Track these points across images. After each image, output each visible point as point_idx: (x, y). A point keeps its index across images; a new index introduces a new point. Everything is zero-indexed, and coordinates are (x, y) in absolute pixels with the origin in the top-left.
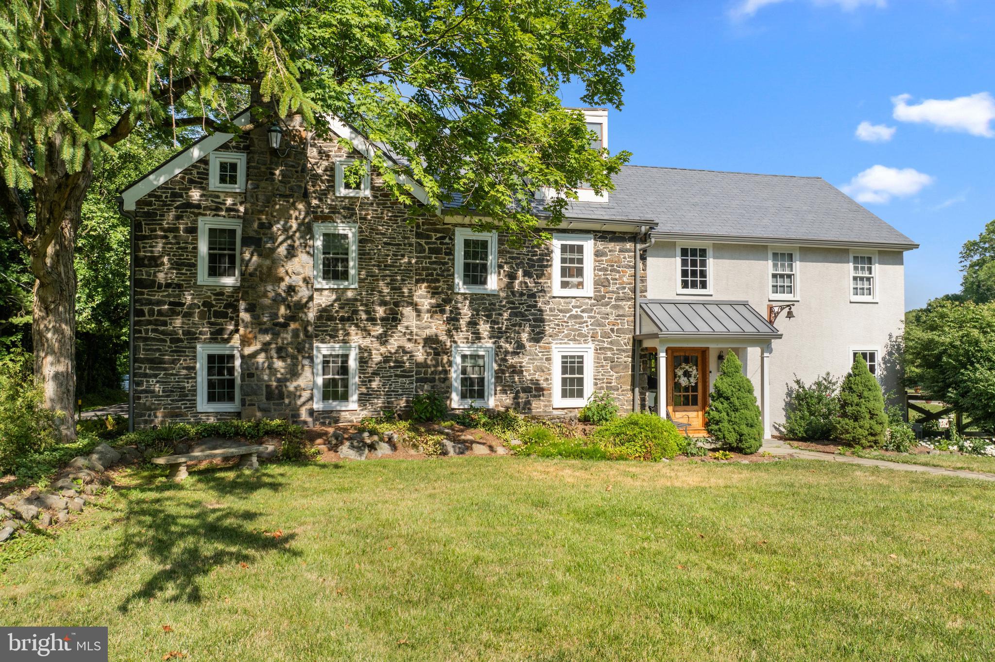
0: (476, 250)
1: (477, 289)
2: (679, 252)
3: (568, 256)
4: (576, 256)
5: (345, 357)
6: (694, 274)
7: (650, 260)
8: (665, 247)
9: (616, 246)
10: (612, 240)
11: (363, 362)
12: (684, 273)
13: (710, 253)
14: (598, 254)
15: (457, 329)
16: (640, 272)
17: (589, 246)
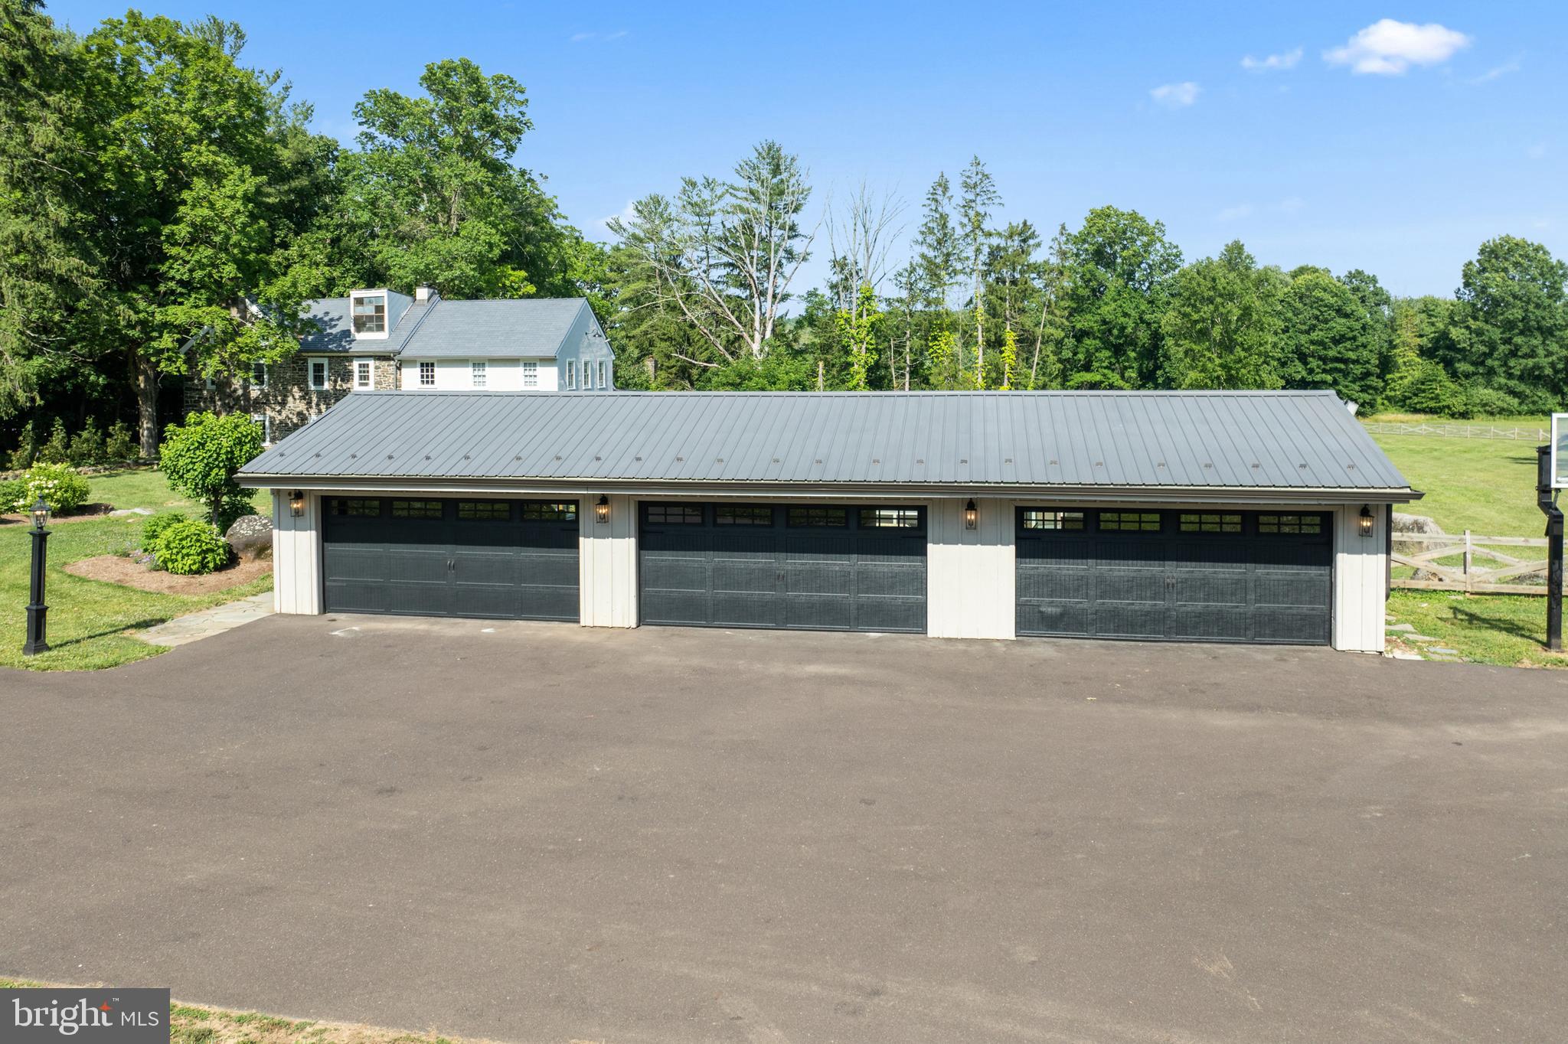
0: (318, 368)
1: (319, 388)
2: (419, 365)
3: (362, 369)
4: (366, 369)
5: (264, 421)
6: (427, 377)
7: (403, 370)
8: (410, 362)
9: (385, 363)
10: (383, 360)
11: (272, 423)
12: (422, 376)
13: (435, 365)
14: (377, 368)
15: (311, 407)
16: (398, 376)
17: (372, 363)
